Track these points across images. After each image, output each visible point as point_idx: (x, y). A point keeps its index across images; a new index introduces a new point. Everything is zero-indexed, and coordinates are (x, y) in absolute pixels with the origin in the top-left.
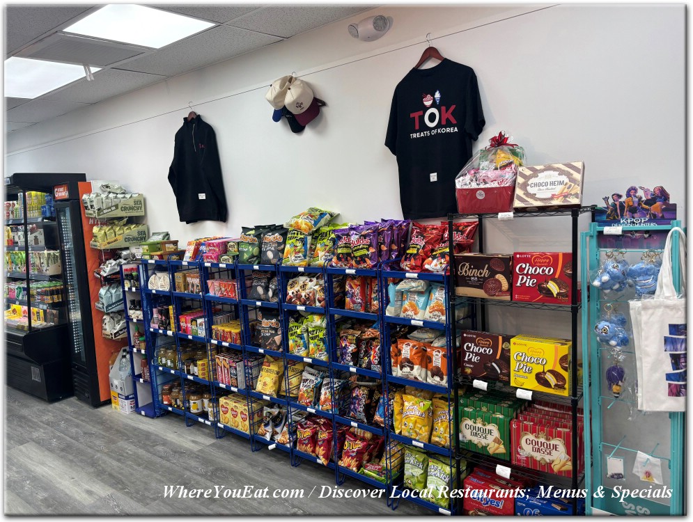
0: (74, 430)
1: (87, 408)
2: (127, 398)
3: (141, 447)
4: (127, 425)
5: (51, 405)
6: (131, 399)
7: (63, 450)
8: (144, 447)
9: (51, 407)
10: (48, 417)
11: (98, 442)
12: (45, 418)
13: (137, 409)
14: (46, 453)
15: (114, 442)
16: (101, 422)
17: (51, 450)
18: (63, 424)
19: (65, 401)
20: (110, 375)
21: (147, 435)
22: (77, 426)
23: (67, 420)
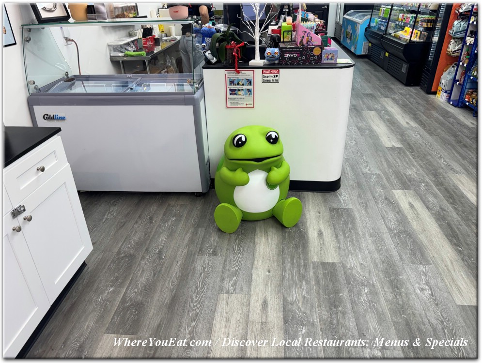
0: (412, 100)
1: (423, 93)
2: (446, 92)
3: (441, 116)
4: (439, 105)
5: (406, 87)
6: (448, 93)
7: (403, 105)
8: (444, 117)
9: (405, 88)
10: (403, 92)
11: (421, 108)
12: (400, 91)
13: (449, 100)
14: (395, 104)
15: (429, 110)
16: (427, 101)
17: (398, 104)
18: (408, 96)
19: (413, 87)
20: (442, 77)
21: (448, 112)
22: (414, 99)
23: (410, 95)
